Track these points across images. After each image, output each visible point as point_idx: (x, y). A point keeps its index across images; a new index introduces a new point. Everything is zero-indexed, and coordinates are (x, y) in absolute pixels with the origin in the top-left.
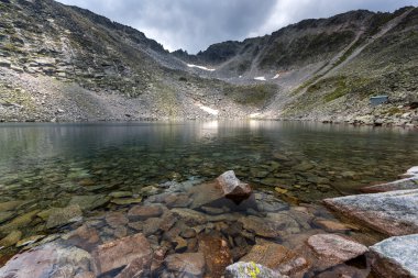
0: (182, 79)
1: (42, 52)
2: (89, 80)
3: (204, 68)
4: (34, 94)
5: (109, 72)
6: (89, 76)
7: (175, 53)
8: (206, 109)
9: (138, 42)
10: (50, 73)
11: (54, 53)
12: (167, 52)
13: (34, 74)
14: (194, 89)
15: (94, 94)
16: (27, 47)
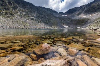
0: (60, 19)
1: (32, 16)
2: (39, 21)
3: (67, 16)
4: (29, 24)
5: (43, 19)
6: (39, 20)
7: (59, 13)
8: (65, 26)
9: (51, 11)
10: (32, 20)
11: (34, 16)
12: (58, 13)
13: (30, 20)
14: (62, 21)
15: (39, 23)
16: (30, 15)
